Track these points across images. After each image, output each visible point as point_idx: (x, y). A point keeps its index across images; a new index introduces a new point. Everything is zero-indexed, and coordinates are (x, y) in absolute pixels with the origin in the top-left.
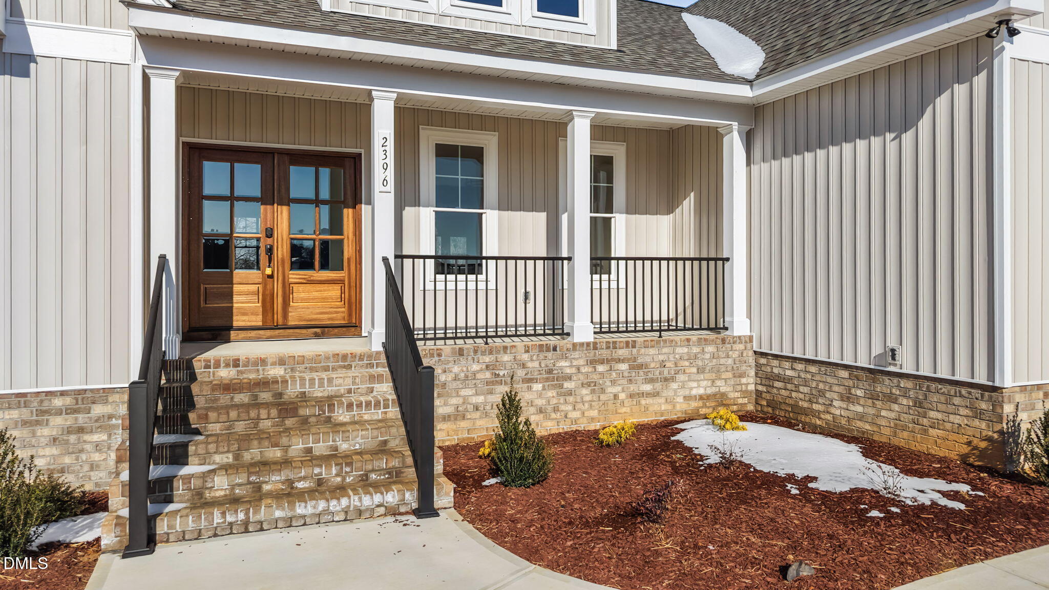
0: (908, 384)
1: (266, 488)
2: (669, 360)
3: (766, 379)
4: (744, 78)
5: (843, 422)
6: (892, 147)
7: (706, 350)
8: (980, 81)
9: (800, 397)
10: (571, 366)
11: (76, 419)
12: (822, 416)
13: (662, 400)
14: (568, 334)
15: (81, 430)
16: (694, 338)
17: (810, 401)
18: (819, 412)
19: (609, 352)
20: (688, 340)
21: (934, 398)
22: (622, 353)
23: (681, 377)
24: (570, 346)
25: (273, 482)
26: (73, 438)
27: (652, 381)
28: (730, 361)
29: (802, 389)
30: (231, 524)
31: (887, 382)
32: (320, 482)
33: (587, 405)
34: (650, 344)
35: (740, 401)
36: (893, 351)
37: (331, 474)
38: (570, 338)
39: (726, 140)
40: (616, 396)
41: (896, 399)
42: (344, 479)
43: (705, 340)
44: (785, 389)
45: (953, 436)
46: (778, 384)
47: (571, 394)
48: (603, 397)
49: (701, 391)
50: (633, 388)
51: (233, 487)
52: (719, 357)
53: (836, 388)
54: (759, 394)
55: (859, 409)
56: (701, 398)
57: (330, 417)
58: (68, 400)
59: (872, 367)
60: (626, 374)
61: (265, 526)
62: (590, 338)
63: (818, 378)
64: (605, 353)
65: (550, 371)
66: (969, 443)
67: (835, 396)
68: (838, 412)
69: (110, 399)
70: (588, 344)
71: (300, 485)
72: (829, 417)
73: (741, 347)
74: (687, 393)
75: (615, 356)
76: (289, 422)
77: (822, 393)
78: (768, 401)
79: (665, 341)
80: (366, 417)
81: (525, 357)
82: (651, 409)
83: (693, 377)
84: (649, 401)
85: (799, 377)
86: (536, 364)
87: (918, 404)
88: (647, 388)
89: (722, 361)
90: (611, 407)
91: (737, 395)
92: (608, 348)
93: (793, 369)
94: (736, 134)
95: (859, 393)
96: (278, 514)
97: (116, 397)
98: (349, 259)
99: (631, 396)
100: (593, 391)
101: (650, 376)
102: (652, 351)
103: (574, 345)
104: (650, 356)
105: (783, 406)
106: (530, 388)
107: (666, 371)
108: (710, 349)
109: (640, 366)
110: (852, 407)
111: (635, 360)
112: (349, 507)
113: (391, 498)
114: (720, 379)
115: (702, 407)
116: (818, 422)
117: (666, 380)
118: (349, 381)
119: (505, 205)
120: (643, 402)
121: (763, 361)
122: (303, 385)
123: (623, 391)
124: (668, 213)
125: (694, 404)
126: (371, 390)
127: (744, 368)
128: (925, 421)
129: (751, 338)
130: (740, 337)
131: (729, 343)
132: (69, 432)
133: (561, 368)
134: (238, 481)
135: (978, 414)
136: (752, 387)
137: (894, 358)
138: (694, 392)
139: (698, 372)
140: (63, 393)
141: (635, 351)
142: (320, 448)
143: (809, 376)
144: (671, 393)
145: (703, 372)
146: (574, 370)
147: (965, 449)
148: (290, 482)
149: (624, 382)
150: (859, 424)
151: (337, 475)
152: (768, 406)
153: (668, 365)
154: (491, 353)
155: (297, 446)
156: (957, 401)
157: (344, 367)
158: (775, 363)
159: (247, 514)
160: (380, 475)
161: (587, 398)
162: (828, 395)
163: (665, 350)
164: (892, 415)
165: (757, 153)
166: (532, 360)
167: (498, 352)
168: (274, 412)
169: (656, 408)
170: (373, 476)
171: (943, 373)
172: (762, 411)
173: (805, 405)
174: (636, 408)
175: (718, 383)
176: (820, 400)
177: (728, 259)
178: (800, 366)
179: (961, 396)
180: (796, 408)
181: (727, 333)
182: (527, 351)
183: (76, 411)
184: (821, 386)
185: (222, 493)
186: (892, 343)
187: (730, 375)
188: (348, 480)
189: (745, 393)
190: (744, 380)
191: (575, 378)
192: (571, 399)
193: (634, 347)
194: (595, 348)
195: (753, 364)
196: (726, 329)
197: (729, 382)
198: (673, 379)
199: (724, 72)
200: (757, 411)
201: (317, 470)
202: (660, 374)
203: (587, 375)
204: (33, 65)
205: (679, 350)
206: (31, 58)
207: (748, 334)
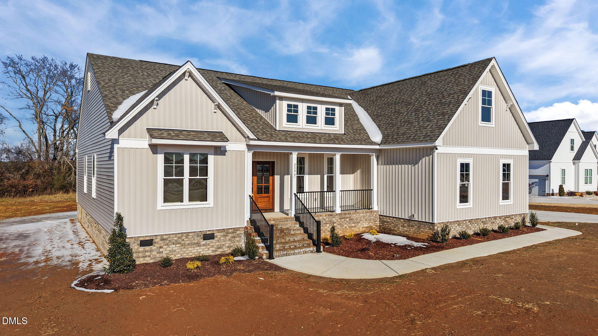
0: (417, 223)
1: (286, 247)
2: (358, 217)
3: (382, 222)
4: (377, 143)
5: (402, 232)
6: (413, 168)
7: (367, 214)
8: (431, 157)
9: (391, 226)
10: (336, 220)
11: (234, 235)
13: (357, 228)
14: (334, 211)
15: (235, 237)
16: (364, 211)
17: (394, 227)
18: (396, 230)
19: (344, 216)
20: (363, 212)
21: (422, 226)
22: (347, 216)
23: (361, 222)
24: (335, 214)
25: (287, 246)
26: (233, 239)
27: (354, 223)
28: (373, 217)
29: (392, 224)
30: (284, 254)
31: (412, 222)
32: (295, 246)
33: (339, 230)
34: (354, 213)
35: (376, 228)
36: (413, 215)
37: (297, 244)
38: (334, 212)
39: (371, 158)
40: (346, 227)
41: (414, 226)
42: (299, 246)
43: (367, 212)
44: (388, 225)
45: (425, 234)
46: (385, 223)
48: (343, 228)
49: (366, 226)
50: (350, 225)
51: (280, 247)
52: (370, 216)
53: (400, 224)
54: (380, 226)
55: (406, 229)
57: (290, 233)
58: (232, 230)
59: (409, 219)
60: (348, 221)
61: (290, 255)
62: (340, 212)
63: (396, 221)
64: (343, 216)
65: (331, 221)
66: (428, 236)
67: (400, 226)
68: (401, 230)
69: (240, 230)
70: (340, 214)
71: (292, 247)
72: (399, 231)
73: (376, 213)
74: (363, 226)
75: (346, 217)
76: (282, 234)
77: (397, 225)
78: (383, 227)
79: (357, 212)
80: (297, 233)
81: (325, 217)
83: (364, 222)
84: (354, 228)
85: (391, 221)
86: (328, 219)
87: (419, 227)
88: (353, 225)
90: (345, 230)
91: (375, 226)
92: (344, 215)
93: (390, 219)
94: (374, 156)
95: (406, 225)
96: (292, 252)
97: (241, 229)
98: (271, 190)
99: (349, 227)
100: (341, 226)
101: (354, 222)
102: (354, 215)
103: (336, 214)
104: (354, 216)
105: (387, 229)
106: (326, 225)
107: (358, 220)
108: (368, 214)
109: (352, 219)
110: (404, 229)
111: (350, 217)
112: (304, 251)
113: (311, 249)
115: (367, 230)
116: (396, 233)
117: (358, 223)
118: (291, 224)
119: (310, 173)
120: (352, 229)
121: (381, 217)
122: (281, 225)
124: (353, 174)
125: (364, 229)
126: (295, 226)
127: (376, 219)
128: (420, 231)
130: (375, 211)
131: (373, 213)
132: (232, 238)
134: (281, 246)
135: (430, 229)
136: (378, 224)
137: (413, 217)
138: (364, 226)
140: (231, 229)
141: (350, 215)
142: (292, 239)
143: (394, 221)
144: (359, 226)
145: (367, 220)
146: (336, 221)
147: (427, 237)
148: (290, 246)
149: (348, 223)
150: (406, 233)
151: (298, 245)
152: (383, 229)
153: (358, 219)
154: (317, 217)
155: (287, 239)
156: (426, 226)
157: (286, 221)
158: (385, 218)
159: (287, 252)
161: (340, 228)
163: (358, 215)
164: (413, 230)
165: (380, 162)
166: (327, 218)
167: (319, 216)
168: (279, 232)
169: (355, 230)
170: (305, 245)
171: (424, 220)
172: (381, 231)
173: (393, 228)
174: (350, 230)
175: (370, 223)
176: (397, 227)
177: (372, 190)
178: (391, 219)
179: (427, 225)
180: (390, 230)
181: (372, 210)
182: (326, 216)
183: (234, 233)
184: (397, 223)
185: (278, 249)
186: (413, 213)
187: (373, 221)
189: (377, 226)
190: (376, 222)
191: (336, 223)
193: (350, 214)
194: (341, 215)
195: (379, 218)
196: (372, 209)
197: (373, 223)
198: (359, 222)
199: (372, 141)
201: (295, 244)
202: (356, 221)
203: (339, 222)
204: (226, 153)
205: (361, 215)
206: (226, 151)
207: (377, 210)
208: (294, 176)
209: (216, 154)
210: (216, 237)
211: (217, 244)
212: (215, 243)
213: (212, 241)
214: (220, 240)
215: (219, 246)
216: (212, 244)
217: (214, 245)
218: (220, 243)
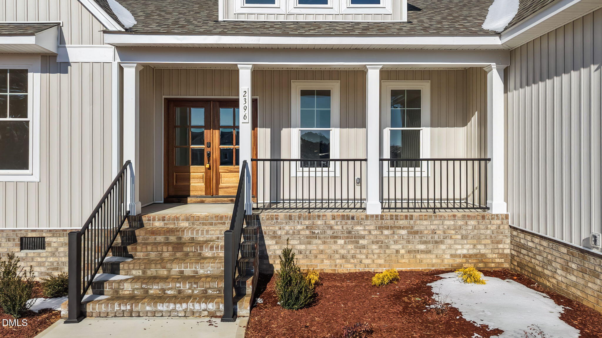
1: (151, 292)
2: (439, 229)
3: (517, 246)
4: (496, 32)
5: (564, 287)
6: (595, 76)
7: (469, 223)
9: (536, 262)
10: (365, 230)
12: (550, 280)
13: (434, 256)
14: (365, 209)
17: (542, 267)
18: (549, 276)
19: (392, 221)
20: (454, 216)
22: (402, 223)
23: (448, 241)
24: (364, 217)
25: (155, 289)
27: (425, 243)
28: (489, 232)
29: (538, 257)
30: (123, 311)
31: (592, 261)
32: (180, 292)
33: (376, 256)
34: (423, 217)
35: (498, 260)
36: (595, 237)
37: (186, 288)
38: (365, 212)
39: (489, 75)
40: (397, 251)
41: (599, 275)
42: (193, 291)
43: (468, 216)
44: (528, 256)
46: (523, 251)
47: (365, 248)
48: (388, 251)
49: (465, 252)
50: (410, 247)
51: (133, 290)
52: (479, 229)
53: (559, 260)
54: (512, 256)
55: (574, 279)
56: (465, 256)
57: (201, 253)
59: (582, 247)
60: (405, 237)
61: (141, 315)
62: (378, 211)
63: (547, 250)
64: (390, 223)
65: (350, 232)
67: (558, 266)
68: (560, 278)
70: (377, 216)
71: (169, 292)
72: (554, 281)
73: (499, 222)
74: (453, 252)
75: (397, 224)
76: (178, 255)
77: (550, 262)
78: (518, 262)
79: (436, 216)
81: (333, 222)
82: (424, 261)
83: (458, 242)
84: (423, 256)
85: (536, 248)
86: (340, 227)
88: (422, 247)
89: (482, 232)
90: (394, 258)
91: (495, 256)
92: (392, 219)
93: (533, 242)
94: (495, 70)
95: (574, 266)
99: (409, 252)
100: (380, 247)
101: (424, 239)
102: (425, 223)
103: (367, 217)
104: (424, 225)
105: (527, 268)
106: (335, 242)
107: (436, 237)
108: (472, 223)
109: (416, 232)
110: (569, 276)
111: (412, 228)
112: (187, 309)
113: (211, 306)
114: (480, 244)
115: (465, 263)
116: (548, 284)
117: (436, 242)
118: (218, 232)
119: (344, 125)
120: (418, 256)
121: (515, 233)
122: (192, 233)
123: (403, 248)
124: (463, 126)
125: (458, 261)
127: (501, 237)
129: (507, 217)
130: (497, 215)
131: (488, 219)
133: (358, 231)
134: (136, 287)
136: (507, 251)
137: (595, 243)
138: (459, 252)
139: (462, 239)
141: (412, 222)
142: (188, 271)
143: (542, 248)
144: (440, 252)
145: (466, 239)
146: (366, 233)
148: (163, 290)
149: (404, 242)
150: (574, 290)
151: (189, 289)
152: (518, 266)
153: (438, 232)
154: (309, 219)
155: (176, 269)
157: (221, 223)
158: (522, 235)
159: (134, 306)
160: (214, 291)
161: (377, 251)
162: (554, 264)
163: (436, 222)
164: (596, 287)
166: (337, 225)
167: (314, 218)
168: (171, 248)
169: (428, 261)
170: (210, 291)
172: (514, 269)
173: (539, 269)
174: (413, 261)
175: (479, 247)
176: (549, 268)
177: (489, 160)
178: (537, 240)
180: (535, 271)
181: (488, 211)
182: (334, 219)
184: (550, 257)
186: (595, 231)
187: (489, 241)
188: (195, 292)
189: (502, 255)
190: (501, 246)
191: (367, 238)
192: (364, 251)
193: (412, 219)
194: (382, 219)
195: (509, 235)
197: (487, 247)
198: (442, 242)
200: (511, 268)
201: (178, 285)
202: (432, 238)
203: (376, 236)
204: (69, 67)
205: (447, 223)
206: (68, 64)
207: (506, 213)
208: (245, 121)
209: (44, 71)
210: (50, 244)
211: (51, 259)
212: (47, 257)
213: (39, 254)
214: (57, 254)
215: (55, 264)
216: (39, 259)
217: (43, 262)
218: (57, 259)
